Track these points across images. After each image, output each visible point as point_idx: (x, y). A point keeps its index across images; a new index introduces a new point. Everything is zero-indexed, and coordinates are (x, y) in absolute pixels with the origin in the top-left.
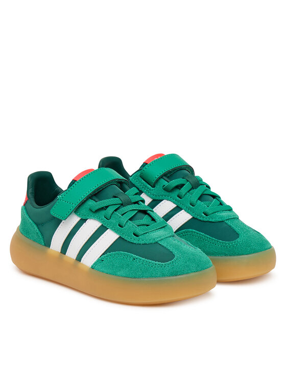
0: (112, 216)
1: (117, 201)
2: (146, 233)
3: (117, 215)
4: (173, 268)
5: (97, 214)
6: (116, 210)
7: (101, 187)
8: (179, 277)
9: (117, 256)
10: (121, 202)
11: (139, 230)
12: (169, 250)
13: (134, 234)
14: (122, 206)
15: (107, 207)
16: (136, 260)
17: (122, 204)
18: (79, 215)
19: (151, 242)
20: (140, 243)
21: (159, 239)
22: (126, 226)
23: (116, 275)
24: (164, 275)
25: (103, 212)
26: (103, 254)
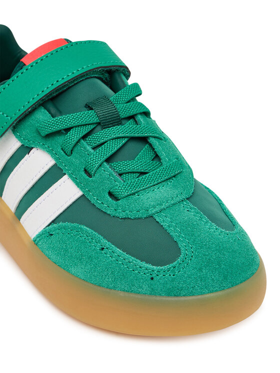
0: (76, 149)
1: (91, 117)
2: (134, 194)
3: (85, 148)
4: (173, 280)
5: (49, 142)
6: (84, 137)
7: (63, 85)
8: (183, 298)
9: (74, 232)
10: (96, 120)
11: (120, 186)
12: (171, 238)
13: (110, 194)
14: (99, 128)
15: (67, 130)
16: (105, 250)
17: (99, 124)
18: (19, 138)
19: (139, 215)
20: (117, 215)
21: (158, 209)
22: (97, 175)
23: (68, 271)
24: (153, 292)
25: (60, 139)
26: (53, 222)
